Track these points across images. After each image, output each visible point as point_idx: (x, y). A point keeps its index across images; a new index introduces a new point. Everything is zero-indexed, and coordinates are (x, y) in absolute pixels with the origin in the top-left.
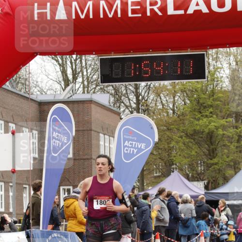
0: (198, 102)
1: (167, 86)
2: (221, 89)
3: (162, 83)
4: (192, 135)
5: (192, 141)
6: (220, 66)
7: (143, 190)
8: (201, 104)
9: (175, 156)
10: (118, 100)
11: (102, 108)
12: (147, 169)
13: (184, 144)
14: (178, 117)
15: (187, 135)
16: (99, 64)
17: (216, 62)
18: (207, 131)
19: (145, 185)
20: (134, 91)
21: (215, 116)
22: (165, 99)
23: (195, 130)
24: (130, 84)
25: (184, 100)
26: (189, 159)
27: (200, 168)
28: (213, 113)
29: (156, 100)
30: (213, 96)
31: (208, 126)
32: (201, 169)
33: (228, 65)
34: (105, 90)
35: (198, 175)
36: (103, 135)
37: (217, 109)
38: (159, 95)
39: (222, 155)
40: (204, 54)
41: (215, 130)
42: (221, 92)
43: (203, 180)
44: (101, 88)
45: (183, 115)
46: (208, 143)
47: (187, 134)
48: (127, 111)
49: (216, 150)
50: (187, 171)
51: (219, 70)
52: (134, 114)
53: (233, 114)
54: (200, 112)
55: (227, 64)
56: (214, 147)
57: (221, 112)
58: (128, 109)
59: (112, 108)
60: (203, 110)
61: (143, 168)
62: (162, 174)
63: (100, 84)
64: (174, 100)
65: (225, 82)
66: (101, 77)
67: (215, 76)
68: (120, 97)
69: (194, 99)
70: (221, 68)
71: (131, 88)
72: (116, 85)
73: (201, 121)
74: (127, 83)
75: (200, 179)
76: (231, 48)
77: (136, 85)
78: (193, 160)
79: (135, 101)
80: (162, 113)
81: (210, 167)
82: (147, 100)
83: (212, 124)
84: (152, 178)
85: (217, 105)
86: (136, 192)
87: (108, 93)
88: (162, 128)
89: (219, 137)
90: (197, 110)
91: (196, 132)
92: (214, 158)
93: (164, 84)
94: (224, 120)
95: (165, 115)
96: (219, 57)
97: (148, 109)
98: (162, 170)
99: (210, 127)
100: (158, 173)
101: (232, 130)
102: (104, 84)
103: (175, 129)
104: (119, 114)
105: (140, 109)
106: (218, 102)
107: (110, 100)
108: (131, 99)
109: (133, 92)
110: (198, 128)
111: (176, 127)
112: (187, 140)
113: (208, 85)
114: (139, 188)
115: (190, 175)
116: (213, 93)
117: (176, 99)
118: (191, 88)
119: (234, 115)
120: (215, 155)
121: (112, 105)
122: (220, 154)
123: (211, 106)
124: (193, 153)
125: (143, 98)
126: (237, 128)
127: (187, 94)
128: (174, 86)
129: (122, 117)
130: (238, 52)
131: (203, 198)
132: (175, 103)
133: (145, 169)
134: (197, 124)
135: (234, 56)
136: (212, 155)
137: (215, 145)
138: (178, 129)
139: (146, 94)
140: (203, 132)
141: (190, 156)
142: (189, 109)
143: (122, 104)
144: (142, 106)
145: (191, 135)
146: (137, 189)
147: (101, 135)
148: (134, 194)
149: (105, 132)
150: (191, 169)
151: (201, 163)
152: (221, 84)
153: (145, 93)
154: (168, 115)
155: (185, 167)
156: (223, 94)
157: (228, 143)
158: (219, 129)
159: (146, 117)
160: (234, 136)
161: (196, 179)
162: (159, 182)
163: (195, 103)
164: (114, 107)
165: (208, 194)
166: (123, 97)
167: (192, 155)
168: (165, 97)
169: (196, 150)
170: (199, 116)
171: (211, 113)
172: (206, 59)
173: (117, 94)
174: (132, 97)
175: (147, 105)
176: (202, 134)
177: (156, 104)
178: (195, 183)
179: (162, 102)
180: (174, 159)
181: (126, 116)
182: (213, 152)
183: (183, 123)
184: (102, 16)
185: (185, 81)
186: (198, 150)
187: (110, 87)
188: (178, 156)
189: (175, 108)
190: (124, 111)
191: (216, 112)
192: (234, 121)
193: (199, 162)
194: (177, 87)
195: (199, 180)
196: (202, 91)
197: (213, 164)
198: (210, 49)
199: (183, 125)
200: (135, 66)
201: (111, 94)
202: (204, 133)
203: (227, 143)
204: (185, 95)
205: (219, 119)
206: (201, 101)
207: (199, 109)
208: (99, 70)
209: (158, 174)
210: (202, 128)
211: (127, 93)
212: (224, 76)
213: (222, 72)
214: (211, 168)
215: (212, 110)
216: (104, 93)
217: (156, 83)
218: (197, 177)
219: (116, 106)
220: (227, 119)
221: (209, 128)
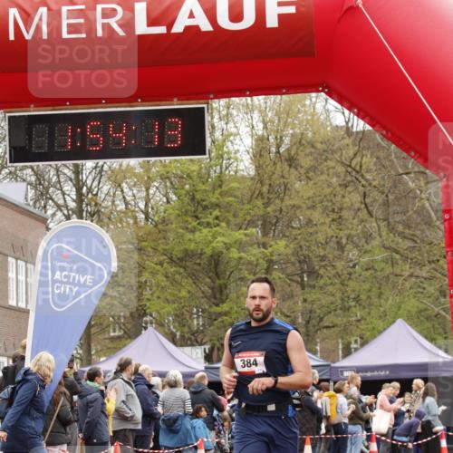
0: (193, 199)
1: (133, 168)
2: (236, 173)
3: (125, 162)
4: (181, 260)
5: (182, 270)
6: (233, 130)
7: (89, 362)
8: (198, 203)
9: (149, 300)
10: (43, 194)
11: (12, 209)
12: (96, 324)
13: (167, 277)
14: (156, 226)
15: (172, 261)
16: (6, 128)
17: (227, 124)
18: (208, 251)
19: (93, 352)
20: (73, 177)
21: (223, 224)
22: (130, 193)
23: (186, 250)
24: (65, 165)
25: (166, 195)
26: (176, 305)
27: (195, 322)
28: (221, 218)
29: (114, 194)
30: (220, 186)
31: (211, 242)
32: (198, 324)
33: (248, 129)
34: (17, 176)
35: (193, 334)
36: (14, 261)
37: (228, 211)
38: (120, 185)
39: (238, 297)
40: (203, 108)
41: (225, 251)
42: (236, 178)
43: (201, 344)
44: (11, 172)
45: (164, 221)
46: (211, 274)
47: (171, 258)
48: (59, 214)
49: (226, 287)
50: (172, 327)
51: (232, 138)
52: (72, 220)
53: (258, 220)
54: (197, 217)
55: (248, 126)
56: (222, 281)
57: (235, 216)
58: (61, 211)
59: (32, 209)
60: (201, 213)
61: (90, 322)
62: (125, 332)
63: (9, 164)
64: (148, 195)
65: (242, 161)
66: (10, 151)
67: (225, 149)
68: (47, 189)
69: (184, 192)
70: (235, 135)
71: (66, 171)
72: (38, 166)
73: (197, 234)
74: (59, 163)
75: (197, 342)
76: (255, 98)
77: (76, 166)
78: (183, 307)
79: (74, 197)
80: (124, 219)
81: (215, 320)
82: (96, 195)
83: (219, 239)
84: (107, 341)
85: (228, 203)
86: (76, 367)
87: (24, 180)
88: (124, 247)
89: (233, 264)
90: (190, 214)
91: (188, 255)
92: (223, 302)
93: (128, 165)
94: (241, 231)
95: (131, 222)
96: (231, 115)
97: (98, 211)
98: (124, 325)
99: (214, 245)
100: (117, 331)
101: (256, 251)
102: (16, 164)
103: (149, 249)
104: (44, 221)
105: (83, 211)
106: (230, 199)
107: (27, 195)
108: (67, 193)
109: (71, 180)
110: (192, 246)
111: (152, 244)
112: (172, 270)
113: (211, 166)
114: (81, 360)
115: (178, 334)
116: (220, 180)
117: (151, 192)
118: (179, 172)
119: (260, 223)
120: (224, 298)
121: (31, 203)
122: (233, 296)
123: (217, 205)
124: (184, 293)
125: (90, 190)
126: (265, 246)
127: (171, 183)
128: (147, 168)
129: (50, 226)
130: (269, 104)
131: (203, 377)
132: (150, 200)
133: (93, 323)
134: (190, 240)
135: (260, 111)
136: (218, 296)
137: (224, 278)
138: (155, 249)
139: (96, 183)
140: (201, 254)
141: (176, 299)
142: (177, 212)
143: (50, 202)
144: (87, 205)
145: (178, 259)
146: (78, 360)
147: (11, 260)
148: (73, 371)
149: (18, 255)
150: (179, 323)
151: (198, 311)
152: (235, 165)
153: (93, 181)
154: (136, 222)
155: (169, 320)
156: (239, 183)
157: (249, 274)
158: (232, 249)
159: (95, 226)
160: (261, 261)
161: (189, 342)
162: (120, 349)
163: (186, 200)
164: (35, 207)
165: (211, 371)
166: (51, 189)
167: (180, 298)
168: (130, 189)
169: (190, 288)
170: (195, 224)
171: (217, 218)
172: (208, 118)
173: (40, 184)
174: (69, 188)
175: (96, 204)
176: (200, 258)
177: (113, 202)
178: (187, 350)
179: (124, 197)
180: (148, 304)
181: (57, 224)
182: (221, 292)
183: (164, 238)
184: (12, 37)
185: (167, 159)
186: (192, 288)
187: (28, 170)
188: (155, 299)
189: (150, 210)
190: (54, 215)
191: (226, 217)
192: (260, 234)
193: (195, 310)
194: (154, 170)
195: (195, 343)
196: (201, 178)
197: (220, 314)
198: (214, 98)
199: (164, 241)
200: (74, 131)
201: (30, 184)
202: (203, 257)
203: (247, 275)
204: (168, 184)
205: (232, 230)
206: (198, 196)
207: (194, 212)
208: (7, 138)
209: (117, 334)
210: (201, 246)
211: (59, 182)
212: (242, 149)
213: (238, 141)
214: (216, 322)
215: (219, 214)
216: (17, 181)
217: (114, 163)
218: (190, 339)
219: (38, 205)
220: (246, 229)
221: (214, 248)
